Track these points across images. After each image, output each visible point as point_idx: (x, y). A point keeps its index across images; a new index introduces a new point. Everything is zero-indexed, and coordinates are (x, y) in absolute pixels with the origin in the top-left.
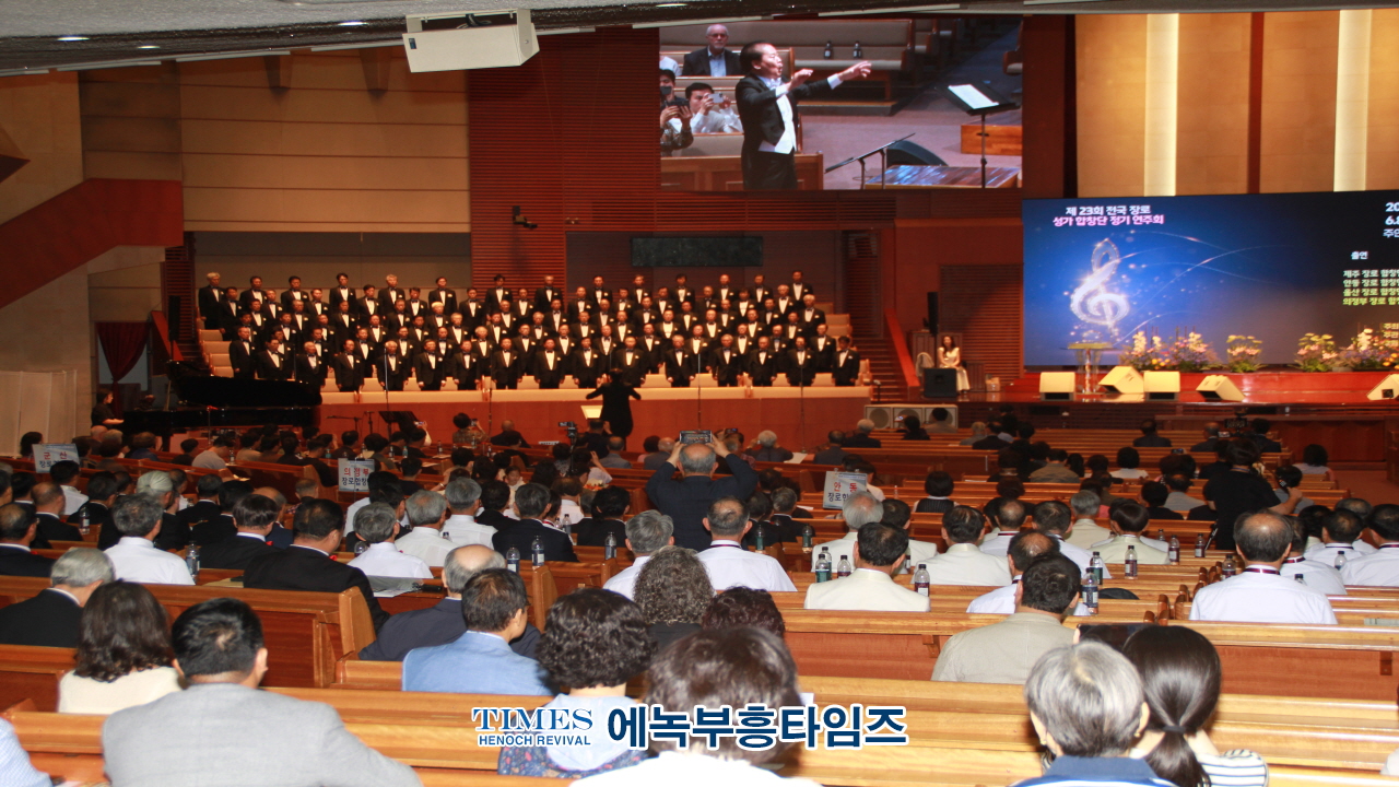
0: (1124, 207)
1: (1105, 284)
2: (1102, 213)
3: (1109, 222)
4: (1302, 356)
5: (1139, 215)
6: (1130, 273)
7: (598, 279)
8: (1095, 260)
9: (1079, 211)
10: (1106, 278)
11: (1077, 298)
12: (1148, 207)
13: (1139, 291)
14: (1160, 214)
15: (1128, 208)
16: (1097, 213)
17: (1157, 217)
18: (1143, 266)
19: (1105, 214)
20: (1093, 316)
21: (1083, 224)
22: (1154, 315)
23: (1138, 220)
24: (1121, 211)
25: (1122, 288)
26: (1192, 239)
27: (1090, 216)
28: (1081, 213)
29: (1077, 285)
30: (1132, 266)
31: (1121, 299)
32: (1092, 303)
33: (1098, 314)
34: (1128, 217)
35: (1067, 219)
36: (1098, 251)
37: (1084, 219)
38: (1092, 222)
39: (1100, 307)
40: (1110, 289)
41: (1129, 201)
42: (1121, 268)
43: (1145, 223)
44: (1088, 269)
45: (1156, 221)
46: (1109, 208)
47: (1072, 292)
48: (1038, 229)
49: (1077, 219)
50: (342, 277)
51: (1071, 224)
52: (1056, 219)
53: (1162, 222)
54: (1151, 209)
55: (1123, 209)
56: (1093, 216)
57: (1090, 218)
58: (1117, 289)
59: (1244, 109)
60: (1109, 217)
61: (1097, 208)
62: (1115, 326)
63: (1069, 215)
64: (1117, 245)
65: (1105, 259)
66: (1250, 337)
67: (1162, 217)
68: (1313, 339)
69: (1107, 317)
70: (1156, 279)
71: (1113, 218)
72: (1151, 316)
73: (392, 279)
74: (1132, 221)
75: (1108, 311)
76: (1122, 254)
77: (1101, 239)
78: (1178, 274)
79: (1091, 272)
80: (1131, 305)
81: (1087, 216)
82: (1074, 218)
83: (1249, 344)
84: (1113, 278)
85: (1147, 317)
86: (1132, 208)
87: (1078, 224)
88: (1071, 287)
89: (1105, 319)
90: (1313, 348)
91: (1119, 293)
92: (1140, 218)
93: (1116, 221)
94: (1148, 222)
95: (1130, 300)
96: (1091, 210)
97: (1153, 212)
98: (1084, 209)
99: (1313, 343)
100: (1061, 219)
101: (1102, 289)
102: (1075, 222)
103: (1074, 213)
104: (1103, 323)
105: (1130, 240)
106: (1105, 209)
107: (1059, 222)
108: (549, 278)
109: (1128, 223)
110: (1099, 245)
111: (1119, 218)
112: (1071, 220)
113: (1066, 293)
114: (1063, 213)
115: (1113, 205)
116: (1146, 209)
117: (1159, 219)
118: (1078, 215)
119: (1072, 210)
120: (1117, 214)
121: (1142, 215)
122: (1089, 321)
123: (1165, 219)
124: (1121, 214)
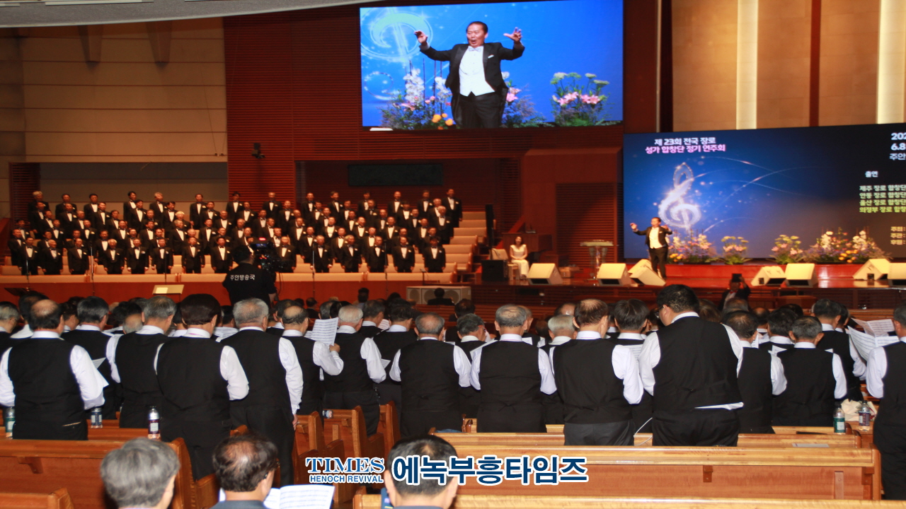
0: (697, 139)
1: (683, 197)
2: (680, 144)
3: (686, 150)
4: (775, 252)
5: (708, 144)
6: (701, 189)
7: (310, 194)
8: (676, 179)
9: (664, 142)
10: (684, 193)
11: (663, 207)
12: (714, 139)
13: (708, 202)
14: (722, 144)
15: (699, 140)
16: (677, 143)
17: (720, 146)
18: (711, 183)
19: (683, 144)
20: (674, 221)
21: (667, 152)
22: (719, 220)
23: (707, 148)
24: (694, 142)
25: (696, 200)
26: (746, 163)
27: (671, 145)
28: (666, 144)
29: (663, 197)
30: (702, 183)
31: (695, 208)
32: (674, 211)
33: (678, 219)
34: (700, 146)
35: (655, 148)
36: (678, 172)
37: (668, 148)
38: (673, 150)
39: (680, 215)
40: (687, 201)
41: (700, 134)
42: (695, 185)
43: (711, 151)
44: (671, 186)
45: (720, 149)
46: (686, 140)
47: (659, 203)
48: (635, 156)
49: (663, 148)
50: (133, 194)
51: (658, 152)
52: (648, 149)
53: (724, 150)
54: (716, 140)
55: (696, 141)
56: (674, 145)
57: (672, 148)
58: (692, 201)
59: (807, 61)
60: (685, 146)
61: (677, 139)
62: (691, 229)
63: (657, 145)
64: (691, 168)
65: (683, 178)
66: (739, 238)
67: (724, 146)
68: (785, 239)
69: (685, 222)
70: (720, 193)
71: (688, 147)
72: (717, 221)
73: (159, 196)
74: (702, 149)
75: (686, 218)
76: (695, 174)
77: (680, 163)
78: (736, 189)
79: (673, 188)
80: (702, 212)
81: (669, 146)
82: (660, 147)
83: (738, 242)
84: (689, 192)
85: (714, 222)
86: (702, 139)
87: (664, 152)
88: (659, 199)
89: (683, 223)
90: (784, 246)
91: (693, 204)
92: (708, 147)
93: (691, 149)
94: (714, 150)
95: (701, 209)
96: (672, 141)
97: (718, 143)
98: (667, 140)
99: (783, 242)
100: (651, 148)
101: (681, 201)
102: (661, 150)
103: (660, 143)
104: (682, 226)
105: (701, 163)
106: (683, 140)
107: (649, 150)
108: (272, 194)
109: (700, 151)
110: (679, 168)
111: (693, 147)
112: (658, 149)
113: (655, 204)
114: (653, 144)
115: (688, 137)
116: (712, 140)
117: (722, 148)
118: (663, 145)
119: (659, 142)
120: (691, 144)
121: (709, 144)
122: (672, 224)
123: (727, 148)
124: (694, 144)
